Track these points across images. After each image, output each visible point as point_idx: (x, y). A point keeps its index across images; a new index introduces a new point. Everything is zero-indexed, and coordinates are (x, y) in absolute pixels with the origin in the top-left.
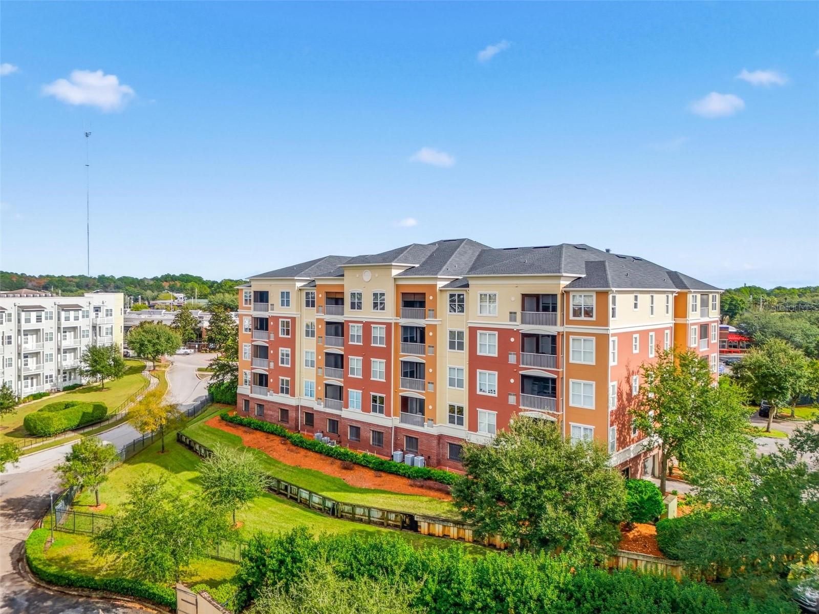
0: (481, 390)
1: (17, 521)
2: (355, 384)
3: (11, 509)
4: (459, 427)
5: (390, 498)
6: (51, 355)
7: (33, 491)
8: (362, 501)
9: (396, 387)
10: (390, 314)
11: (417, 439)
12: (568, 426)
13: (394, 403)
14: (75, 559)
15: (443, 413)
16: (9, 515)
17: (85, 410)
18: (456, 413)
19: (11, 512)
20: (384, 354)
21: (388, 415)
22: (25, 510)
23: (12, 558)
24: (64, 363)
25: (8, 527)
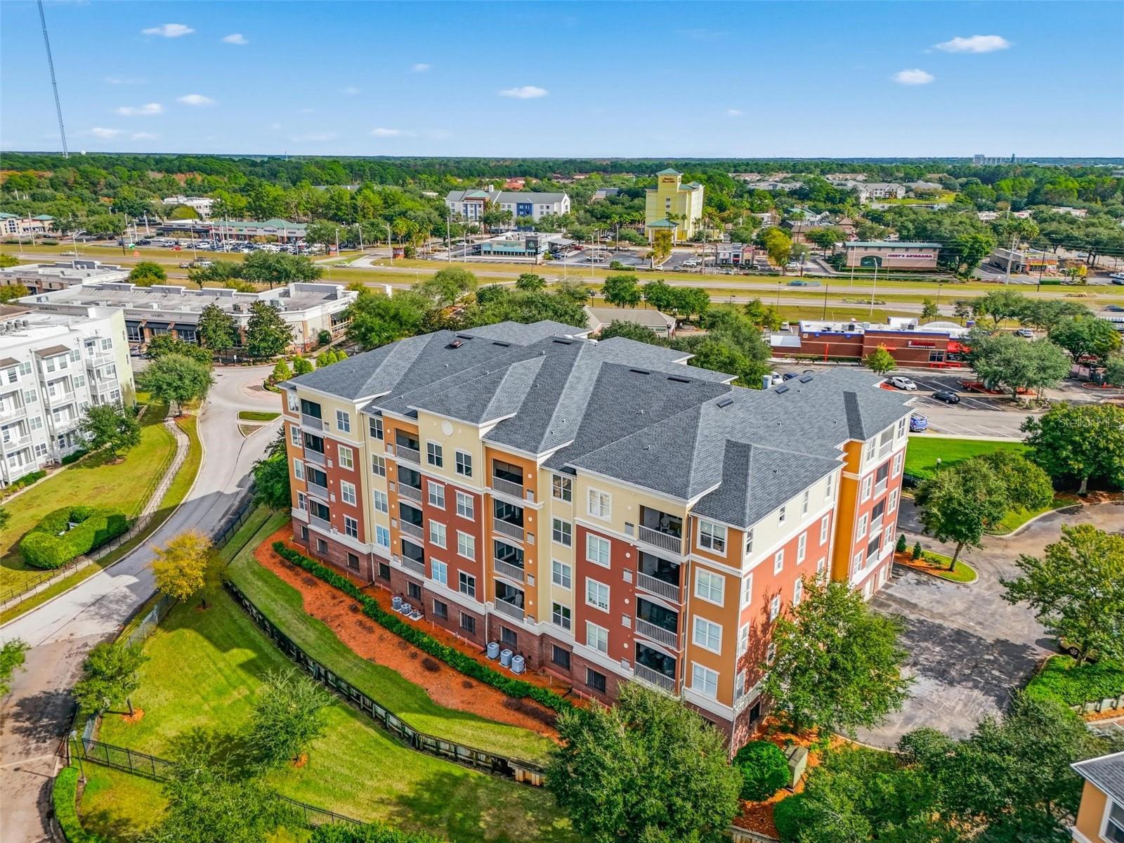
0: (590, 600)
1: (37, 742)
2: (438, 553)
3: (28, 719)
4: (565, 630)
5: (480, 728)
6: (39, 419)
7: (49, 682)
8: (447, 732)
9: (489, 569)
10: (477, 482)
11: (515, 634)
12: (690, 665)
13: (488, 587)
14: (115, 816)
15: (546, 611)
16: (27, 729)
17: (97, 528)
18: (561, 615)
19: (27, 724)
20: (474, 529)
21: (480, 600)
22: (45, 721)
23: (41, 812)
24: (57, 425)
25: (27, 753)
